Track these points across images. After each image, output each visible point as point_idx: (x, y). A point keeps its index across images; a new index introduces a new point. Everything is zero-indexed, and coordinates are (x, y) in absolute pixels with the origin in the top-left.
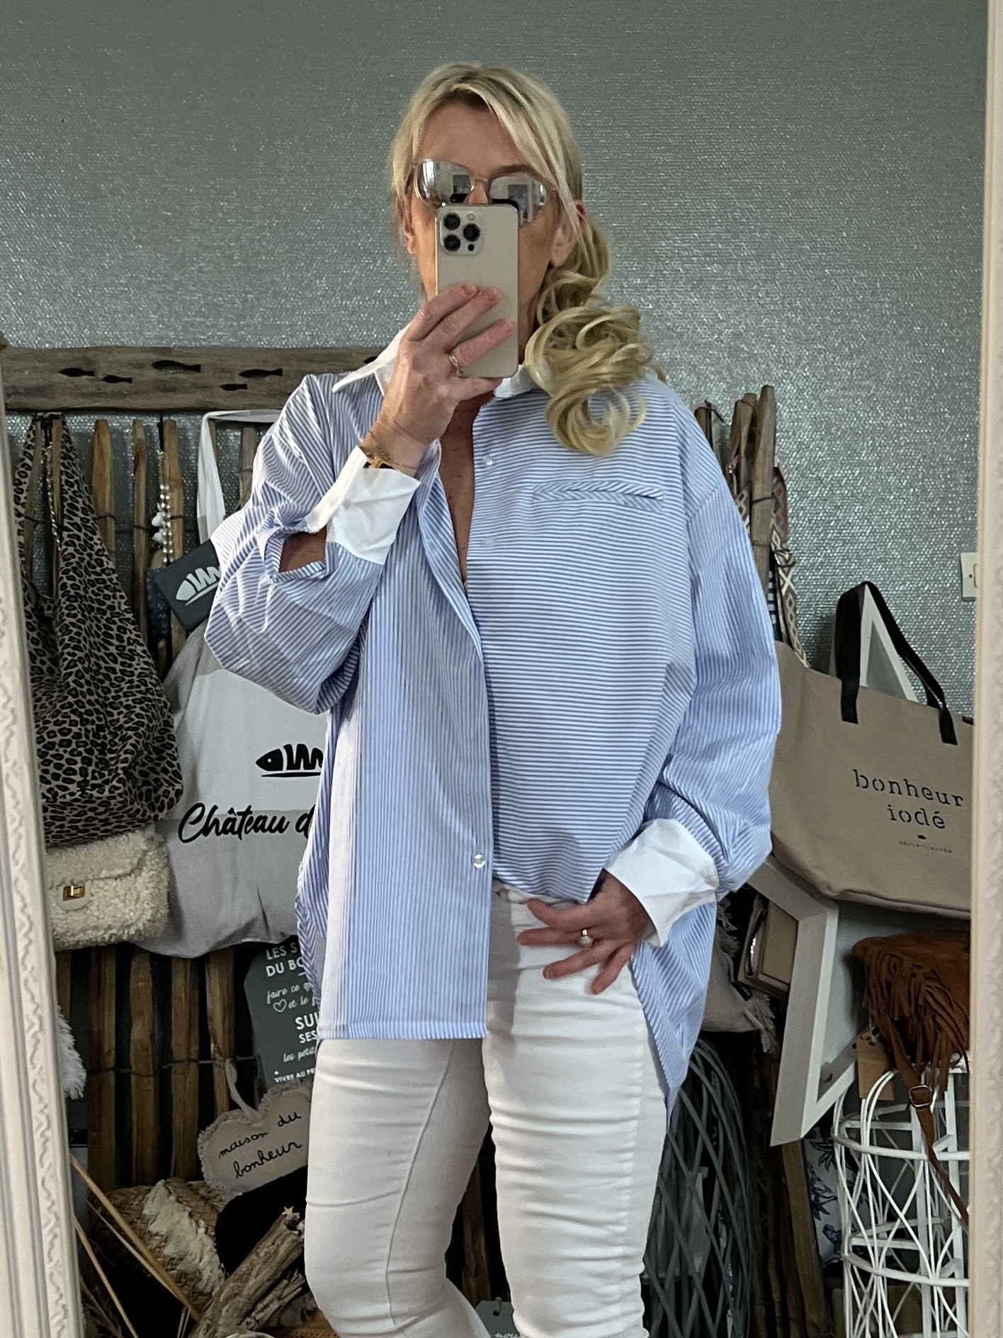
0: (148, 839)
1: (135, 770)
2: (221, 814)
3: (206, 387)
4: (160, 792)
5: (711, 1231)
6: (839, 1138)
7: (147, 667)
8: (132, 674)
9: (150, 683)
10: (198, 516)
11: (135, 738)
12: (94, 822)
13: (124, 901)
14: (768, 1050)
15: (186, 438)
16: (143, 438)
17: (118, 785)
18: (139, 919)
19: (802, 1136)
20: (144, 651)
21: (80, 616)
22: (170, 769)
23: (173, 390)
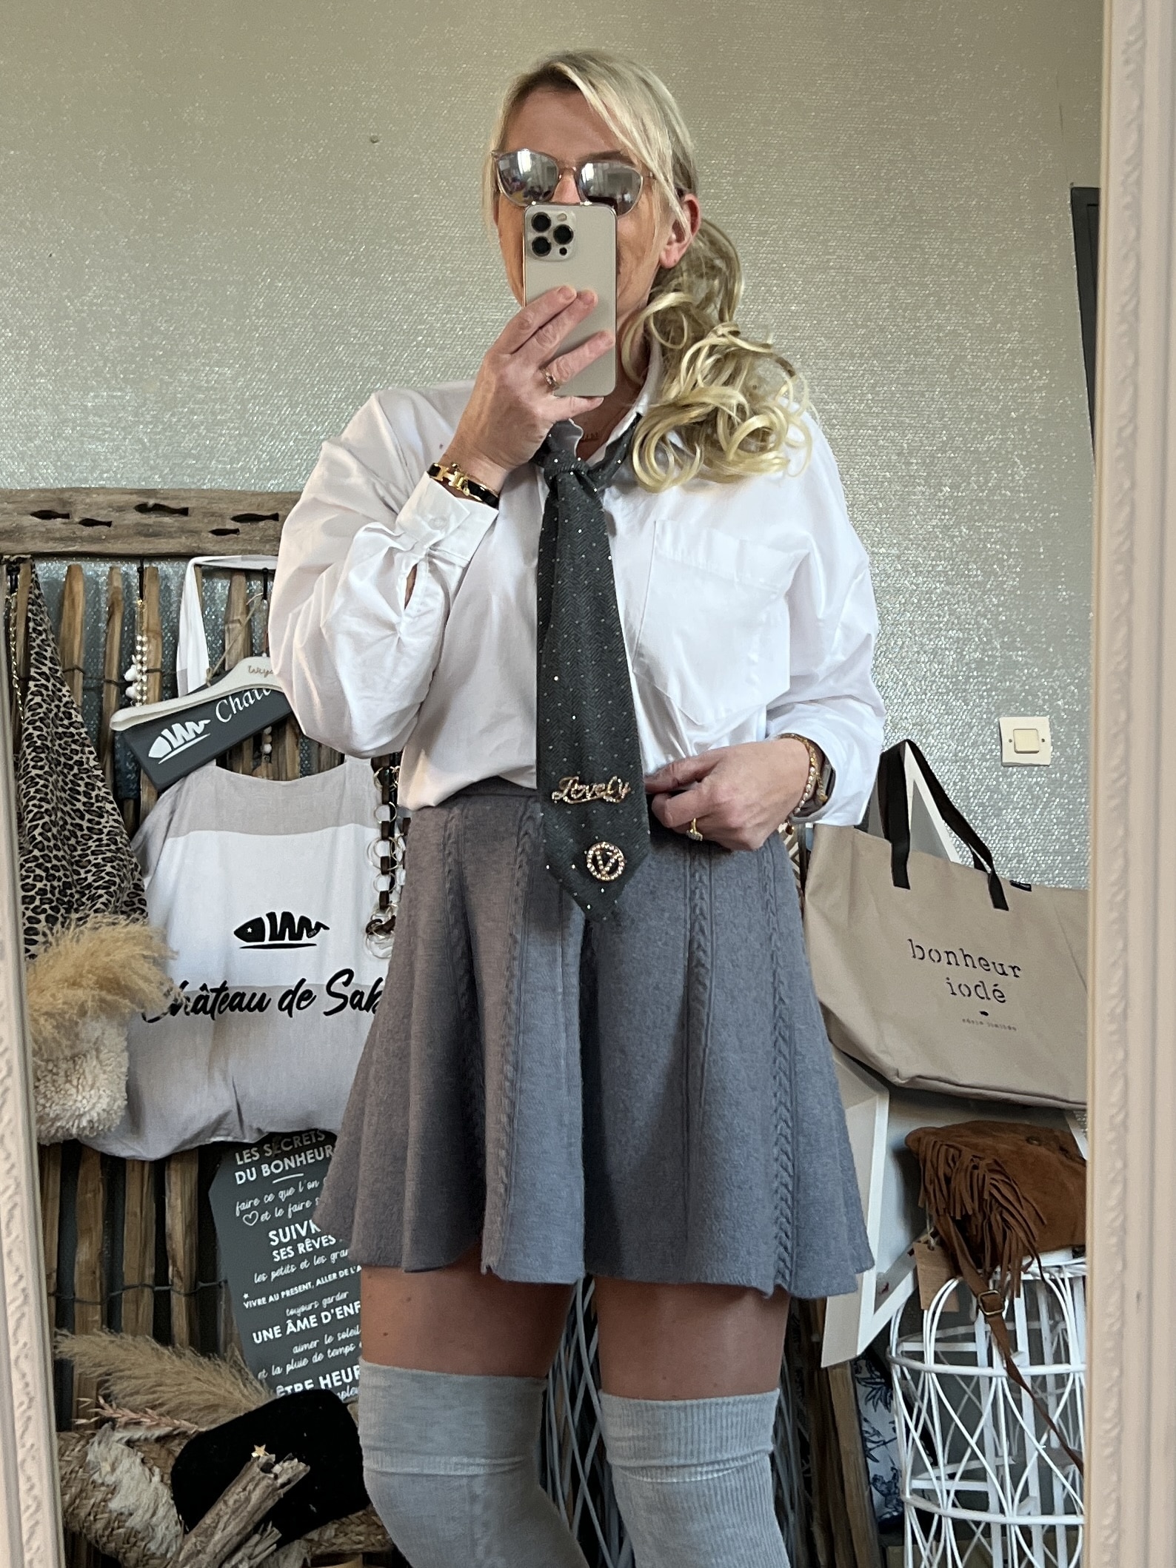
3: (194, 532)
6: (896, 1359)
7: (116, 825)
8: (101, 832)
9: (121, 842)
10: (178, 669)
11: (106, 896)
15: (167, 588)
16: (121, 586)
19: (857, 1354)
20: (114, 809)
21: (47, 768)
23: (156, 535)
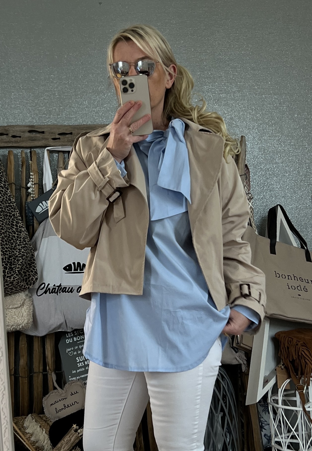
0: (26, 295)
1: (22, 271)
2: (51, 286)
3: (47, 139)
4: (30, 279)
5: (224, 435)
6: (270, 403)
7: (26, 235)
8: (21, 238)
9: (27, 241)
10: (43, 183)
11: (22, 260)
12: (8, 289)
13: (18, 317)
14: (244, 371)
15: (39, 156)
16: (25, 156)
17: (16, 276)
18: (23, 323)
19: (257, 401)
20: (25, 230)
21: (3, 218)
22: (34, 271)
23: (35, 140)
